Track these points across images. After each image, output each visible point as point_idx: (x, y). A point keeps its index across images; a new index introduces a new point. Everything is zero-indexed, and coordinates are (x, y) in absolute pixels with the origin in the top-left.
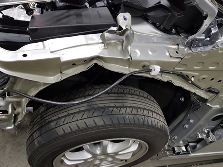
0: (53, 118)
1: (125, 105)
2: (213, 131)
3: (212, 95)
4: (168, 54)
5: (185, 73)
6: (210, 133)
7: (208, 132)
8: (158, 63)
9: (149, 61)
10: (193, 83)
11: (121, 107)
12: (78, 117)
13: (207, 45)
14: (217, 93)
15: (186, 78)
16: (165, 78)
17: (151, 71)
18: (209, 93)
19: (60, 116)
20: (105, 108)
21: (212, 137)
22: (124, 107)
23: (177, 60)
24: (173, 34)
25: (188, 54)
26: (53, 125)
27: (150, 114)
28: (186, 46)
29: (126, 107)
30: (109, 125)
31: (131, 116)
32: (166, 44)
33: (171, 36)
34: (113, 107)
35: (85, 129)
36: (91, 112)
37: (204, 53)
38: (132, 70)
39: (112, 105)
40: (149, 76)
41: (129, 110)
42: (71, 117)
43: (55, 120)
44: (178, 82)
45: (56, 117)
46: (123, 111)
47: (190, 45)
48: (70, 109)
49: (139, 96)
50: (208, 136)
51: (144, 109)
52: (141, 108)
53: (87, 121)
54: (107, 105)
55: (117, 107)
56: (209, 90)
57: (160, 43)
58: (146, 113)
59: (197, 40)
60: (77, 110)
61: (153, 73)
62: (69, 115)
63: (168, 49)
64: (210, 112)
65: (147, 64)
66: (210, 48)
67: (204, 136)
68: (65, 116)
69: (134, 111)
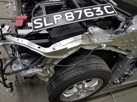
0: (61, 74)
1: (91, 63)
2: (131, 70)
3: (128, 53)
4: (108, 39)
5: (116, 45)
6: (130, 71)
7: (129, 71)
8: (104, 43)
9: (101, 43)
10: (119, 49)
11: (90, 64)
12: (72, 71)
13: (123, 32)
14: (130, 52)
15: (116, 47)
16: (108, 49)
17: (102, 47)
18: (127, 52)
19: (64, 72)
20: (83, 66)
21: (131, 73)
22: (91, 64)
23: (112, 41)
24: (108, 29)
25: (116, 38)
26: (61, 77)
27: (103, 65)
28: (114, 34)
29: (92, 64)
30: (87, 73)
31: (95, 68)
32: (106, 34)
33: (107, 30)
34: (87, 65)
35: (76, 76)
36: (78, 68)
37: (123, 36)
38: (94, 47)
39: (86, 64)
40: (101, 49)
41: (93, 65)
44: (113, 50)
46: (91, 66)
47: (116, 33)
48: (67, 69)
49: (96, 58)
50: (129, 72)
51: (100, 64)
52: (98, 64)
53: (77, 72)
54: (84, 64)
55: (88, 65)
56: (127, 51)
57: (103, 34)
58: (101, 65)
59: (118, 31)
60: (71, 69)
62: (68, 71)
63: (107, 36)
64: (129, 61)
65: (100, 44)
67: (128, 73)
68: (66, 72)
69: (96, 65)
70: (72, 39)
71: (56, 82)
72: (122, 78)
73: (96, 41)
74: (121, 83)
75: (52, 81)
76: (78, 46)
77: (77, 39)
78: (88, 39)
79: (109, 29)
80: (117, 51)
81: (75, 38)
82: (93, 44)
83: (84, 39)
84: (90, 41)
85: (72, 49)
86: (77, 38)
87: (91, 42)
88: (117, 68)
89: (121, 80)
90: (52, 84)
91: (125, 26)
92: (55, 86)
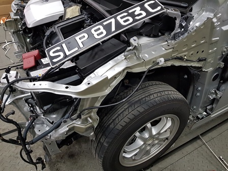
0: (110, 122)
1: (151, 93)
3: (202, 63)
4: (164, 49)
5: (179, 56)
6: (217, 91)
8: (161, 57)
9: (155, 58)
10: (186, 60)
11: (149, 95)
12: (126, 113)
13: (184, 34)
14: (205, 60)
15: (181, 59)
16: (169, 64)
17: (159, 63)
18: (200, 63)
19: (114, 118)
20: (139, 100)
22: (151, 95)
23: (171, 50)
24: (160, 36)
25: (175, 44)
26: (112, 126)
27: (170, 92)
28: (172, 40)
29: (153, 94)
31: (159, 98)
32: (160, 43)
33: (160, 38)
34: (145, 97)
35: (134, 118)
36: (133, 106)
37: (185, 39)
38: (148, 67)
39: (143, 96)
40: (159, 67)
41: (155, 95)
42: (122, 115)
43: (111, 123)
44: (177, 63)
45: (112, 120)
46: (152, 97)
47: (174, 38)
48: (118, 111)
49: (156, 85)
50: (216, 94)
51: (164, 91)
52: (162, 91)
53: (133, 112)
54: (140, 98)
55: (147, 96)
56: (200, 60)
57: (156, 45)
58: (166, 93)
59: (176, 33)
60: (123, 109)
61: (160, 64)
62: (119, 115)
63: (162, 46)
64: (208, 75)
65: (155, 60)
66: (186, 34)
67: (214, 96)
68: (117, 117)
69: (159, 95)
70: (111, 63)
71: (106, 136)
72: (208, 107)
73: (147, 57)
74: (209, 114)
75: (100, 137)
76: (124, 70)
77: (118, 62)
78: (135, 58)
79: (163, 34)
80: (184, 64)
81: (115, 61)
82: (145, 63)
83: (128, 58)
84: (139, 58)
85: (115, 77)
86: (118, 59)
87: (140, 60)
88: (195, 94)
89: (208, 111)
90: (101, 141)
91: (184, 23)
92: (107, 143)
